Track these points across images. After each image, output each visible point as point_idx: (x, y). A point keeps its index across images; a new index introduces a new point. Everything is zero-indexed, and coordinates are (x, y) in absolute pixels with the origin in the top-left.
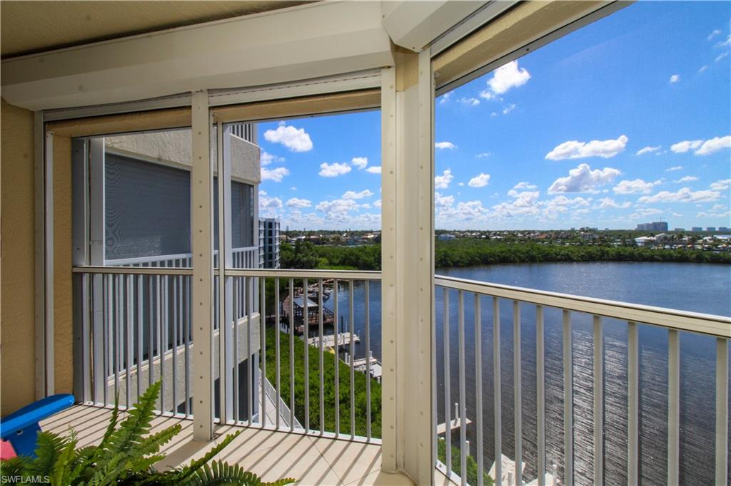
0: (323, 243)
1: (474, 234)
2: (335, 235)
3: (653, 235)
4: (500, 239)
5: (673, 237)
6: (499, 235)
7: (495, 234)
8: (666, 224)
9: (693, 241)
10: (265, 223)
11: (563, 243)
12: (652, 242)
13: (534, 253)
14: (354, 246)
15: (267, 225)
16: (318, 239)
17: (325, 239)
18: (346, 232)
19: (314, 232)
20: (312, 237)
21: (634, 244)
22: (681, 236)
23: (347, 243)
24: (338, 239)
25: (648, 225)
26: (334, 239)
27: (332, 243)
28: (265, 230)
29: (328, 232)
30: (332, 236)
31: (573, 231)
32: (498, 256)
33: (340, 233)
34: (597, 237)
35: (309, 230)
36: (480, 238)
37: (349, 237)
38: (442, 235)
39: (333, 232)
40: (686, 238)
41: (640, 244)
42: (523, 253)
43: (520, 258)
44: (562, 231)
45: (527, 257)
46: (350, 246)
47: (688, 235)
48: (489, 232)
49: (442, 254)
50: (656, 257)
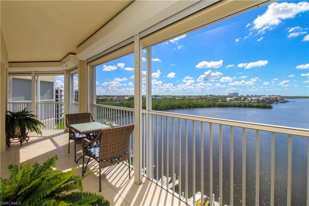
0: (105, 101)
1: (170, 97)
2: (111, 97)
3: (232, 97)
4: (179, 99)
5: (238, 98)
6: (179, 97)
7: (178, 97)
8: (238, 93)
9: (244, 100)
10: (75, 92)
11: (202, 101)
12: (232, 100)
13: (191, 104)
14: (118, 102)
15: (77, 93)
16: (102, 99)
17: (106, 99)
18: (116, 96)
19: (101, 96)
20: (100, 98)
21: (226, 101)
22: (241, 98)
23: (116, 101)
24: (112, 99)
25: (232, 94)
26: (110, 99)
27: (109, 101)
28: (75, 95)
29: (107, 96)
30: (109, 98)
31: (207, 96)
32: (177, 106)
33: (113, 96)
34: (214, 98)
35: (99, 95)
36: (172, 99)
37: (117, 98)
38: (157, 97)
39: (110, 96)
40: (242, 99)
41: (228, 101)
42: (187, 105)
43: (185, 106)
44: (202, 96)
45: (188, 106)
46: (117, 102)
47: (243, 97)
48: (176, 96)
49: (155, 105)
50: (231, 105)
